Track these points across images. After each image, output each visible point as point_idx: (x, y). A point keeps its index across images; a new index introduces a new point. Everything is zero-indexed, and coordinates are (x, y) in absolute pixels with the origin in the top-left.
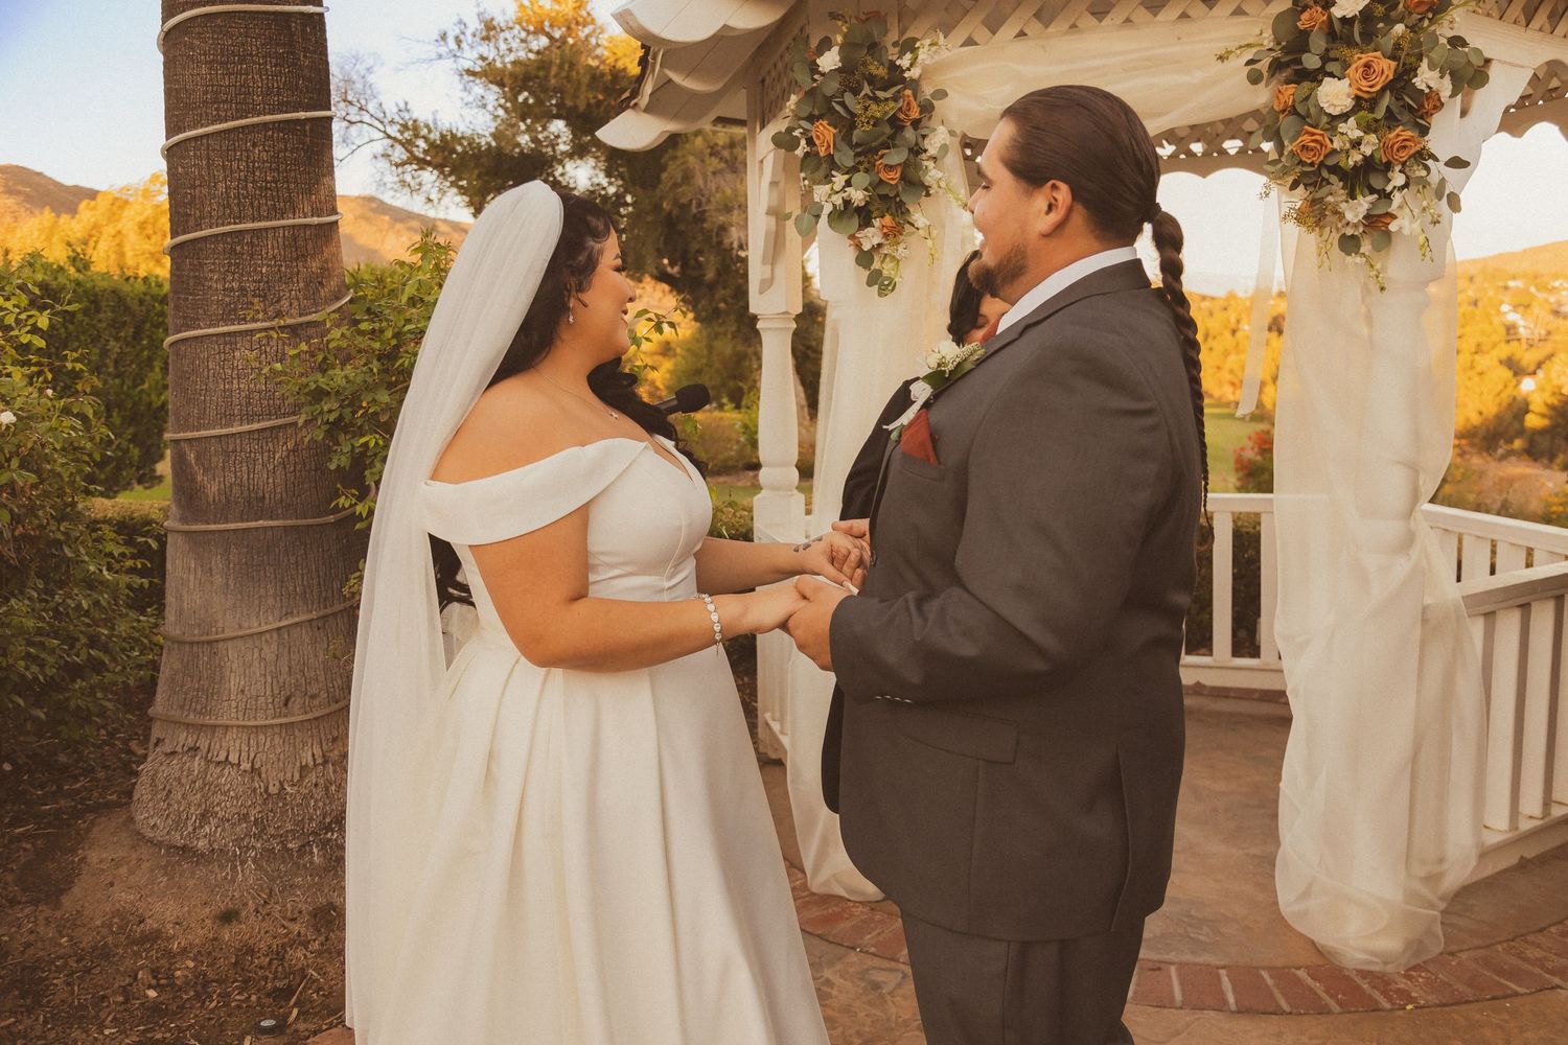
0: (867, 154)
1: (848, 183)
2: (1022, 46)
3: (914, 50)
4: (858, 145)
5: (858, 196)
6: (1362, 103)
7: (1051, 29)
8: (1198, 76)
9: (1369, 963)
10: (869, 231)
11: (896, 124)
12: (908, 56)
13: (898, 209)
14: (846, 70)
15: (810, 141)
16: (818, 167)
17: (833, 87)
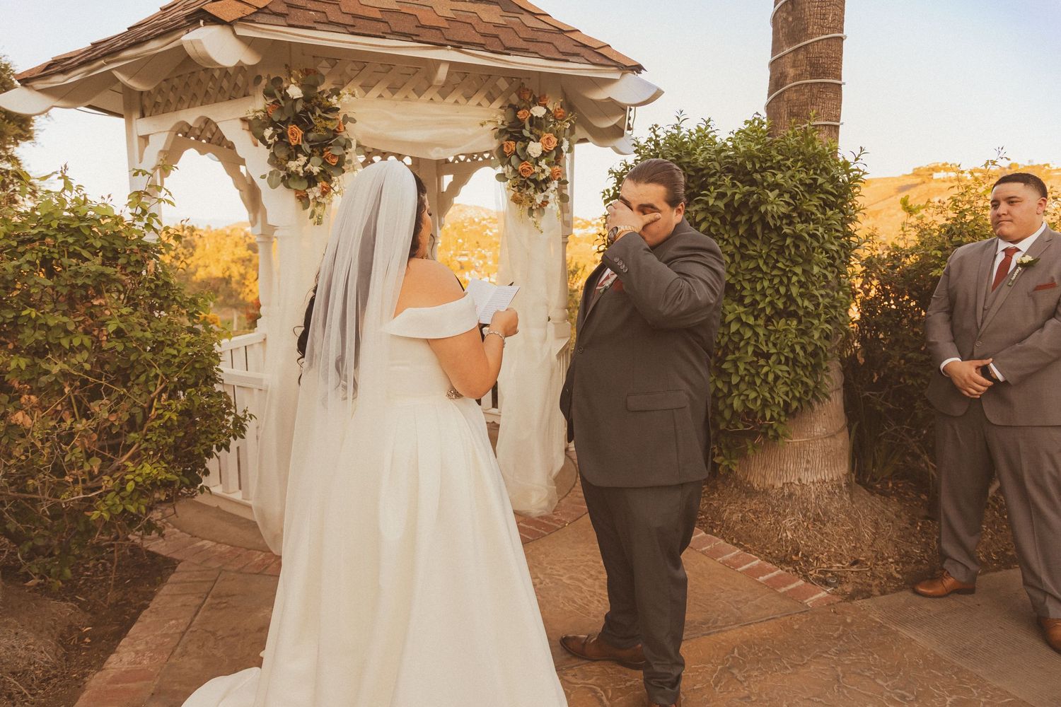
0: (320, 147)
1: (308, 161)
2: (380, 102)
3: (338, 94)
4: (312, 141)
5: (316, 170)
6: (545, 154)
7: (395, 97)
8: (471, 131)
9: (540, 513)
10: (315, 189)
11: (335, 133)
12: (335, 97)
13: (328, 179)
14: (307, 99)
15: (282, 136)
16: (288, 150)
17: (299, 108)
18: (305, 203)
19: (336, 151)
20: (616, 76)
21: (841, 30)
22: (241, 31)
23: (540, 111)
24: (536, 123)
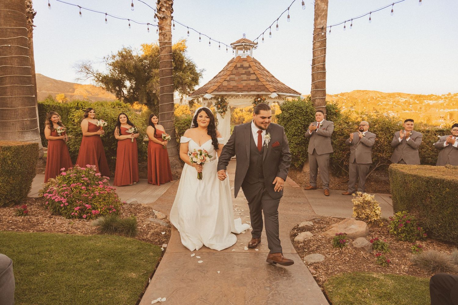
0: (223, 108)
5: (222, 111)
8: (248, 103)
10: (222, 114)
11: (225, 105)
12: (226, 100)
13: (225, 112)
14: (221, 101)
15: (218, 106)
16: (218, 108)
17: (220, 102)
18: (222, 116)
19: (225, 108)
20: (271, 93)
21: (325, 79)
22: (211, 94)
23: (259, 99)
24: (258, 101)
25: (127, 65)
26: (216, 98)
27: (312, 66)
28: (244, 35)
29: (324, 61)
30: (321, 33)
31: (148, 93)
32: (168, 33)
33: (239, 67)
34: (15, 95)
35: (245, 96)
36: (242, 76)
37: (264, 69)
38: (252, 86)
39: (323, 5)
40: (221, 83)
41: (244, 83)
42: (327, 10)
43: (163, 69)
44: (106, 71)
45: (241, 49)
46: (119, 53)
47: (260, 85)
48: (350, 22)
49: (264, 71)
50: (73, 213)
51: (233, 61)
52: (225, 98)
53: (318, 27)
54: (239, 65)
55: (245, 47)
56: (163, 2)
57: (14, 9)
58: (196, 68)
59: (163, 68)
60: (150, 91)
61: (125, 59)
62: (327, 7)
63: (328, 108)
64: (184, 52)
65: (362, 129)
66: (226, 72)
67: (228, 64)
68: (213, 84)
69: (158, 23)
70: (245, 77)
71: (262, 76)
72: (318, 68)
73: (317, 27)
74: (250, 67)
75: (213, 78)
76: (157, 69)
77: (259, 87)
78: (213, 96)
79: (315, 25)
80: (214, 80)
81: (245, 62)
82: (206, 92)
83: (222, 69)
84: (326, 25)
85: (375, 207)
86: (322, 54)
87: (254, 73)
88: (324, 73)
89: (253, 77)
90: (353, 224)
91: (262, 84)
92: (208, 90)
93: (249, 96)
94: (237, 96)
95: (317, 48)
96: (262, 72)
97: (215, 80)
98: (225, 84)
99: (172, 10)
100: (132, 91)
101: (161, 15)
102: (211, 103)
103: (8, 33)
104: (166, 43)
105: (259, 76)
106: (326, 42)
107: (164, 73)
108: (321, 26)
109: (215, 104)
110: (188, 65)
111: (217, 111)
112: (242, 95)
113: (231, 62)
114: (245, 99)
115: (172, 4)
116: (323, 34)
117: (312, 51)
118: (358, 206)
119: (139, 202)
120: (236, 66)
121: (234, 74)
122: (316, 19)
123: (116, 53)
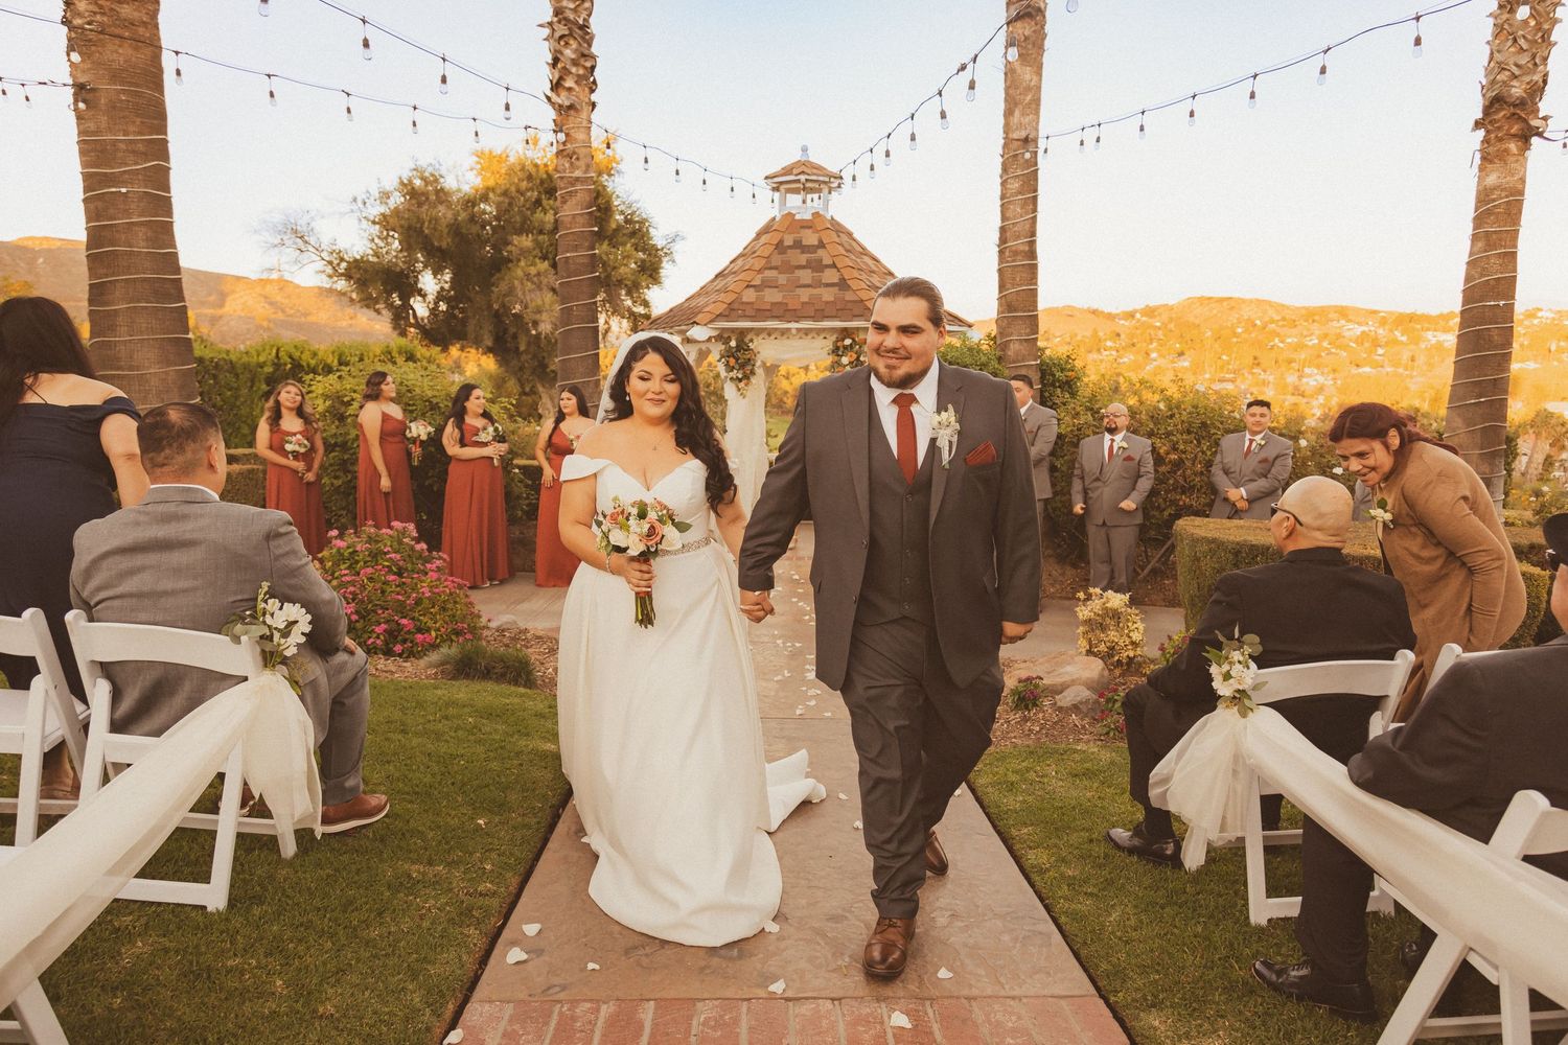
0: (742, 366)
1: (736, 372)
3: (751, 343)
4: (741, 364)
5: (740, 376)
10: (743, 384)
11: (750, 360)
13: (748, 378)
14: (737, 346)
15: (728, 362)
16: (730, 368)
17: (734, 350)
18: (739, 390)
19: (749, 367)
21: (1036, 284)
22: (709, 326)
23: (848, 342)
24: (845, 347)
25: (430, 222)
26: (722, 337)
27: (999, 246)
28: (805, 150)
29: (1033, 234)
30: (1023, 153)
31: (497, 315)
32: (583, 150)
33: (790, 247)
34: (142, 333)
35: (807, 332)
36: (800, 273)
37: (865, 252)
38: (827, 303)
39: (1026, 74)
40: (734, 296)
41: (805, 295)
42: (1039, 88)
43: (568, 255)
44: (358, 240)
45: (796, 191)
46: (402, 183)
47: (851, 301)
48: (1095, 132)
49: (864, 257)
50: (372, 640)
51: (772, 226)
52: (749, 337)
53: (1015, 136)
54: (788, 241)
55: (809, 185)
56: (568, 62)
57: (137, 85)
58: (651, 230)
59: (567, 252)
60: (503, 305)
61: (420, 205)
62: (1041, 80)
63: (1044, 368)
64: (613, 178)
65: (1114, 426)
66: (750, 262)
67: (759, 235)
68: (714, 297)
69: (554, 121)
70: (806, 276)
71: (856, 274)
72: (1015, 253)
73: (1010, 136)
74: (822, 245)
75: (712, 276)
76: (527, 236)
77: (849, 306)
78: (715, 333)
79: (1007, 128)
80: (715, 284)
81: (807, 230)
82: (695, 322)
83: (739, 250)
84: (1037, 130)
85: (1130, 624)
86: (1027, 214)
87: (834, 266)
88: (1033, 269)
89: (831, 276)
90: (1069, 664)
91: (856, 298)
92: (700, 316)
93: (819, 331)
94: (784, 332)
95: (1012, 195)
96: (858, 260)
97: (720, 284)
98: (750, 296)
99: (594, 82)
100: (443, 307)
101: (563, 99)
102: (708, 352)
103: (120, 155)
104: (577, 179)
105: (847, 274)
106: (1036, 180)
107: (572, 267)
108: (1023, 134)
109: (719, 357)
110: (627, 221)
111: (726, 377)
112: (799, 330)
113: (766, 230)
114: (806, 342)
115: (593, 68)
116: (1028, 155)
117: (999, 203)
118: (1088, 622)
119: (522, 625)
120: (781, 242)
121: (776, 268)
122: (1008, 113)
123: (390, 183)
